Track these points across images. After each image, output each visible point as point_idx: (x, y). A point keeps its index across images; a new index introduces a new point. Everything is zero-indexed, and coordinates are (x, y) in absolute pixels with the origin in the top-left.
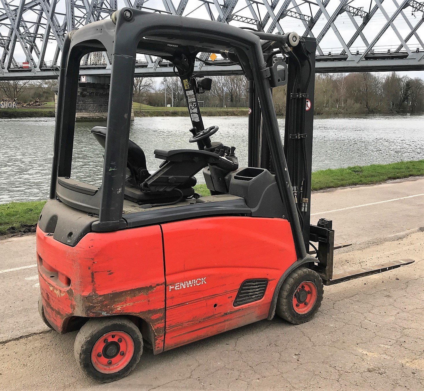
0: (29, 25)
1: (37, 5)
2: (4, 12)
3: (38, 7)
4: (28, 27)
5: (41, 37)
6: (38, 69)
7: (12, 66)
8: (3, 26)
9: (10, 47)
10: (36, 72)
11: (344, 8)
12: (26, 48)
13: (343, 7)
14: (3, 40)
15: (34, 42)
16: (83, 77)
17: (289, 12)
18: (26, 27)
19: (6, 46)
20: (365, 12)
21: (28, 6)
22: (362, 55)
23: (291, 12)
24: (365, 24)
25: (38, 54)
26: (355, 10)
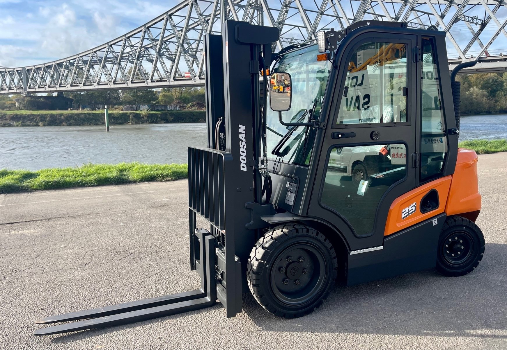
0: (191, 42)
1: (198, 25)
2: (172, 32)
3: (200, 27)
4: (191, 44)
5: (201, 51)
6: (197, 78)
7: (177, 75)
8: (171, 43)
9: (176, 61)
10: (196, 80)
11: (459, 18)
12: (189, 61)
13: (458, 16)
14: (171, 54)
15: (195, 55)
17: (409, 23)
18: (190, 43)
19: (173, 60)
20: (480, 20)
21: (191, 27)
22: (476, 58)
23: (411, 23)
24: (481, 30)
25: (198, 65)
26: (470, 19)
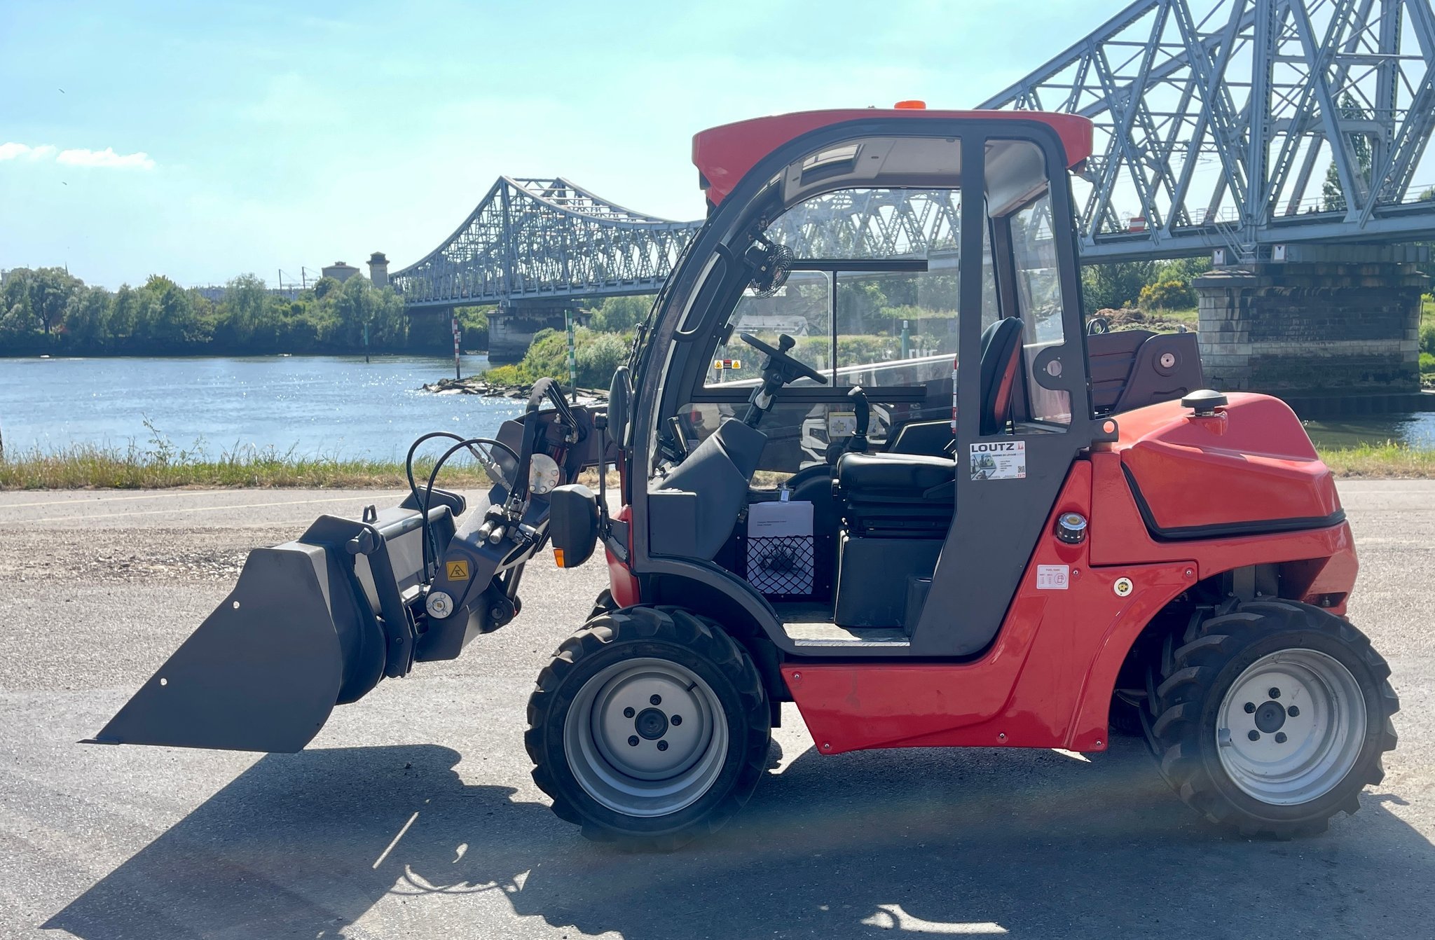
2: (1101, 94)
5: (1184, 148)
6: (1164, 233)
7: (1105, 228)
9: (1106, 181)
10: (1159, 240)
15: (1166, 163)
16: (1280, 248)
18: (1151, 126)
19: (1098, 179)
25: (1171, 189)
